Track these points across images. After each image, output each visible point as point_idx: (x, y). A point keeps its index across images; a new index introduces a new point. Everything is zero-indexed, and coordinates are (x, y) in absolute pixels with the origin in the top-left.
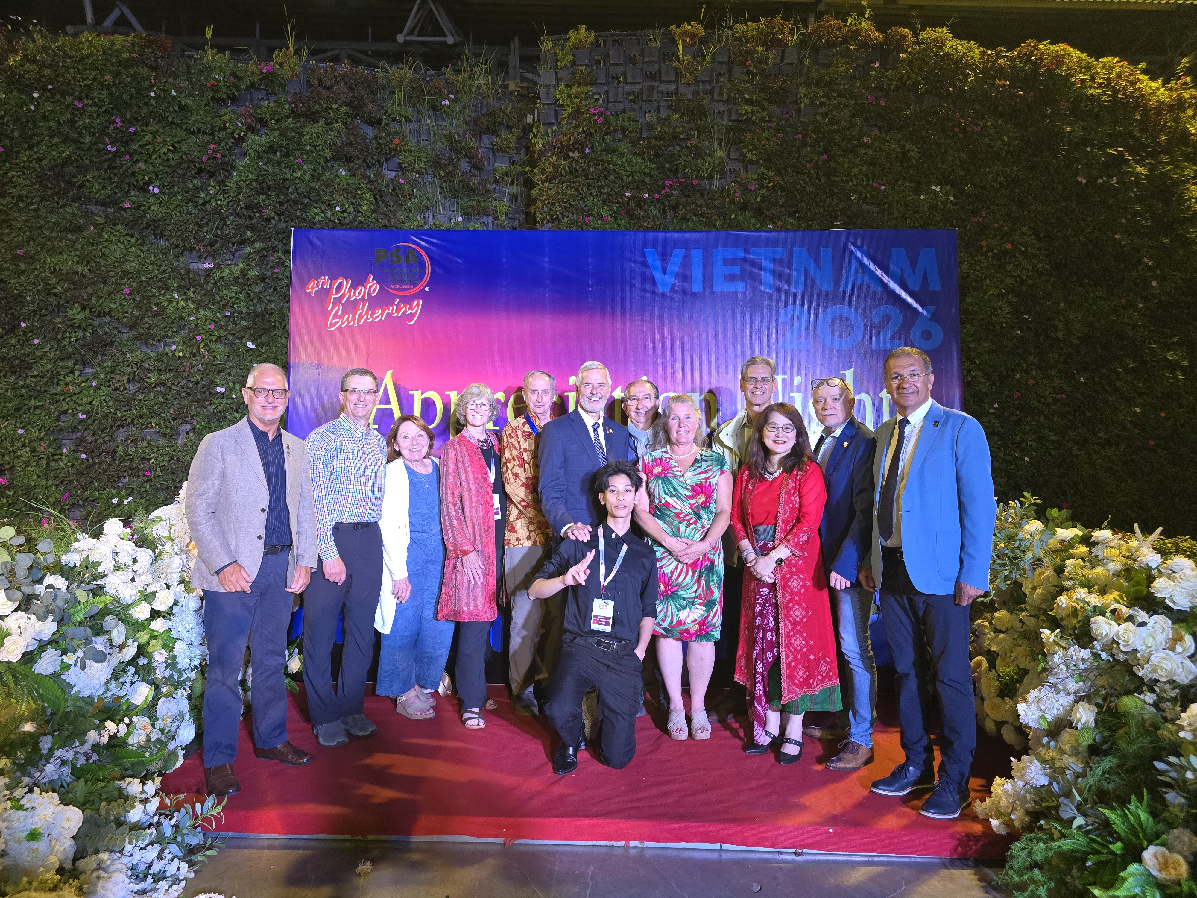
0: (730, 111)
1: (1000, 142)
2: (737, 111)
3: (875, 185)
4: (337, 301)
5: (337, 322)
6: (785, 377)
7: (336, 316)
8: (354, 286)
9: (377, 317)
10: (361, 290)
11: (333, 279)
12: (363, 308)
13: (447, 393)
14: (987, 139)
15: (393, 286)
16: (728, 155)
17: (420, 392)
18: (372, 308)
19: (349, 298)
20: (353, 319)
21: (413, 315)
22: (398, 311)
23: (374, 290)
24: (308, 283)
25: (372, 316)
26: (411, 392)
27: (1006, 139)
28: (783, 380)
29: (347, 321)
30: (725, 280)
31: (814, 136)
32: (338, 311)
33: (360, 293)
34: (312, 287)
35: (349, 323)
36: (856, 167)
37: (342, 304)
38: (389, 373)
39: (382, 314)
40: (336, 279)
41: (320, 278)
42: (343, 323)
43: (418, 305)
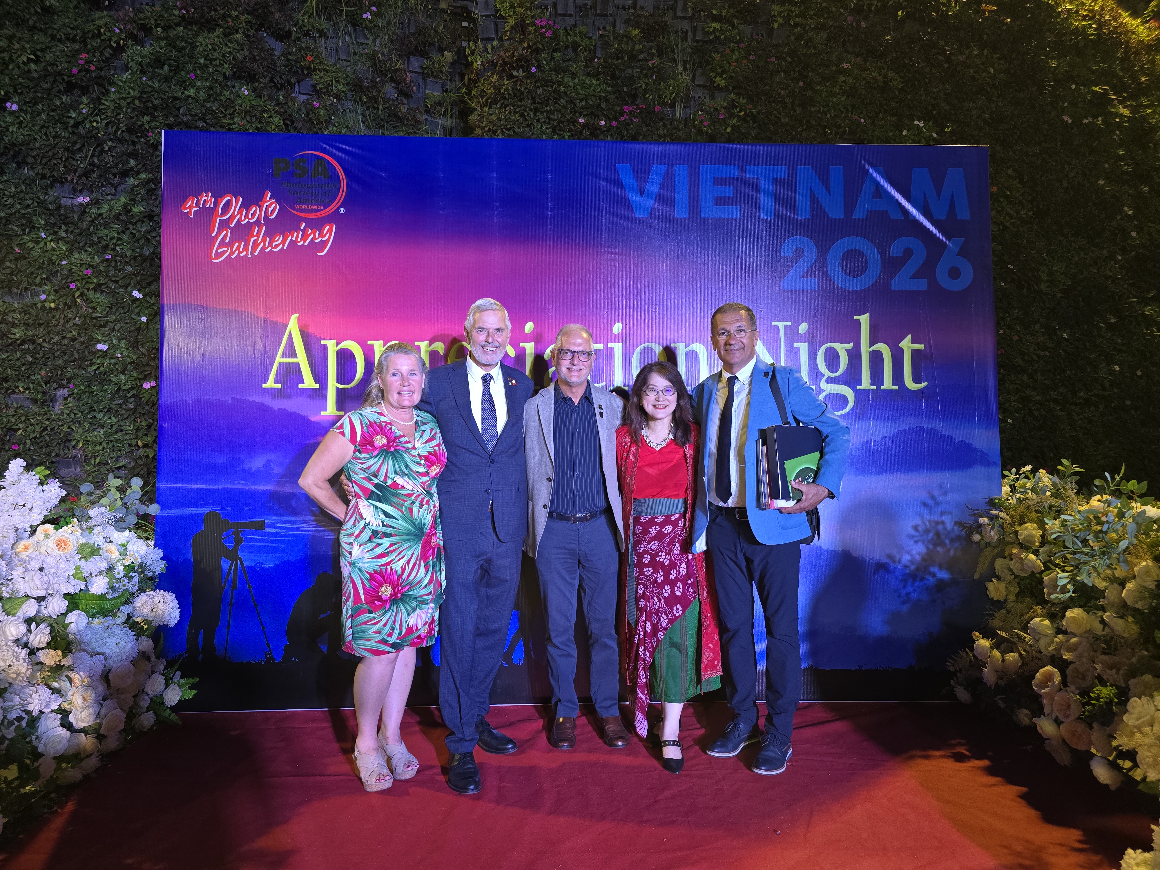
0: (695, 29)
1: (985, 75)
2: (704, 29)
3: (855, 117)
4: (224, 225)
5: (225, 252)
6: (789, 323)
7: (222, 244)
8: (246, 206)
9: (277, 246)
10: (255, 211)
11: (218, 196)
12: (259, 234)
13: (369, 343)
14: (972, 71)
15: (297, 207)
16: (693, 80)
17: (334, 342)
18: (270, 234)
19: (239, 221)
20: (246, 248)
21: (324, 244)
22: (304, 238)
23: (273, 211)
24: (184, 200)
25: (270, 244)
26: (323, 342)
27: (992, 70)
28: (786, 327)
29: (238, 250)
30: (715, 204)
31: (789, 59)
32: (225, 237)
33: (253, 215)
34: (191, 207)
35: (240, 252)
36: (835, 97)
37: (231, 228)
38: (294, 317)
39: (283, 242)
40: (222, 197)
41: (200, 194)
42: (232, 253)
43: (330, 230)
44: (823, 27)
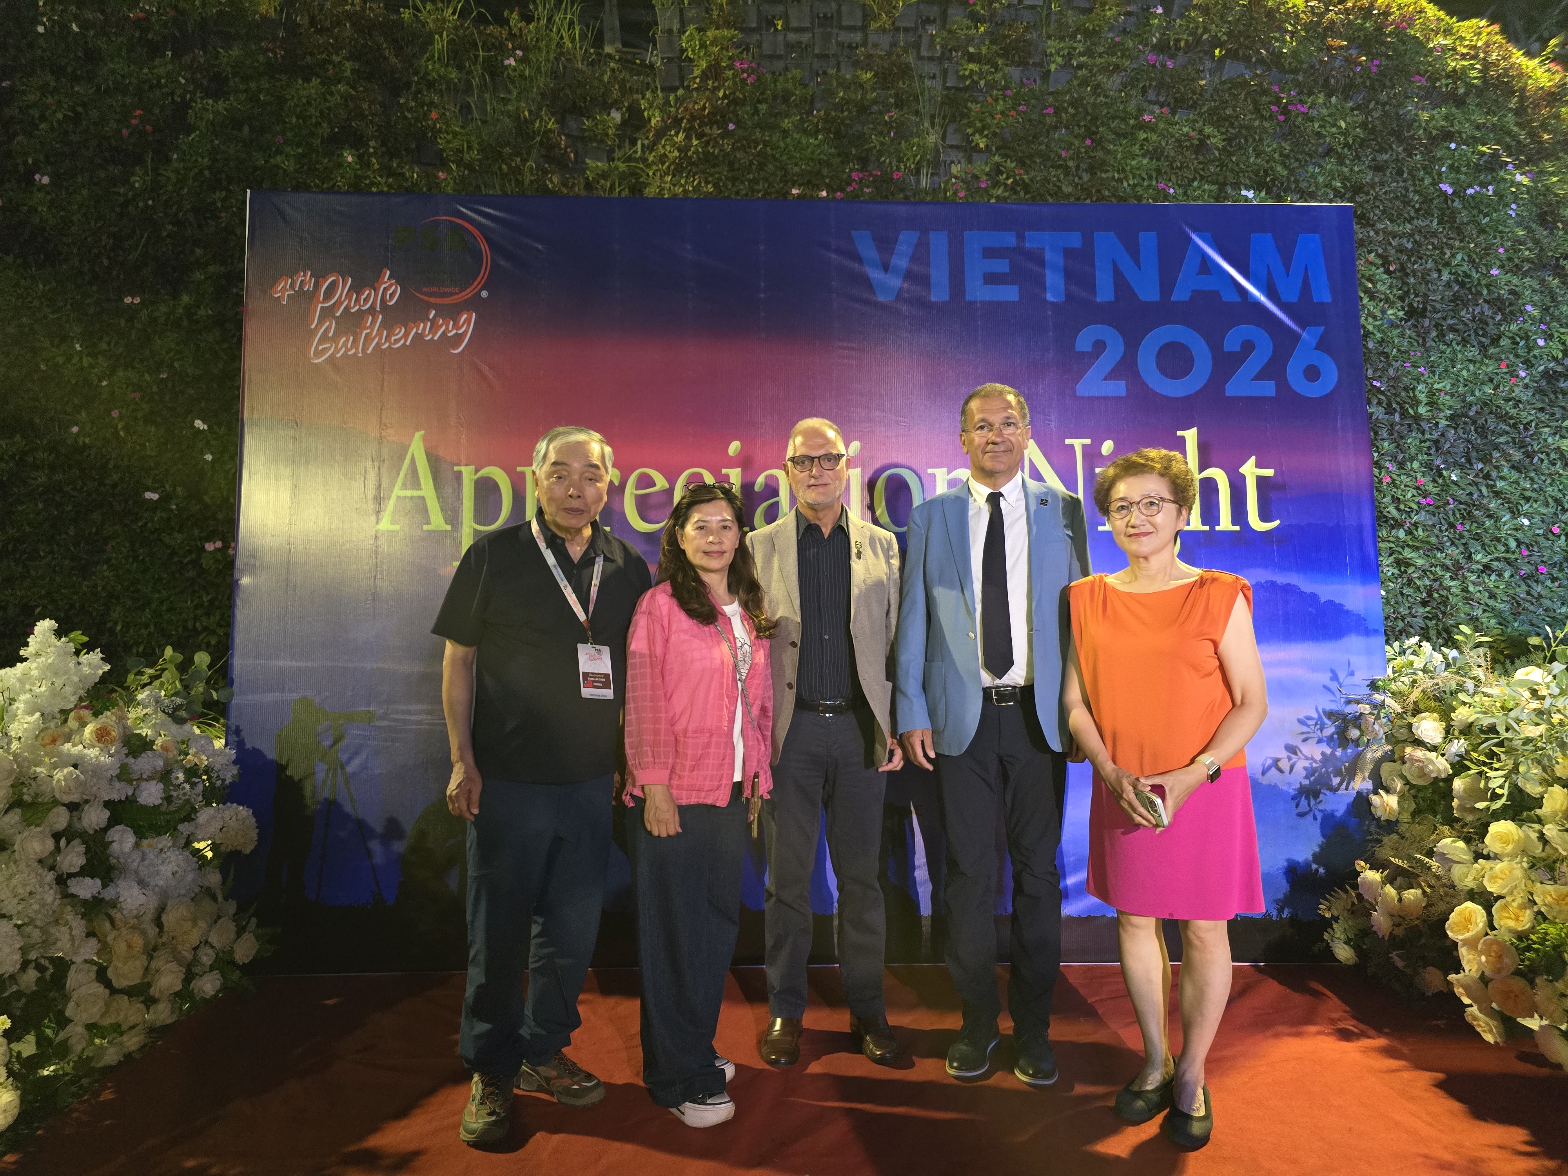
0: (945, 72)
1: (1334, 130)
2: (957, 72)
3: (1161, 185)
6: (1088, 441)
13: (519, 469)
14: (1316, 125)
15: (425, 289)
16: (944, 138)
17: (472, 468)
26: (456, 468)
27: (1343, 125)
28: (1084, 446)
30: (986, 283)
31: (1072, 111)
36: (1133, 159)
38: (419, 435)
41: (296, 272)
44: (1117, 68)
